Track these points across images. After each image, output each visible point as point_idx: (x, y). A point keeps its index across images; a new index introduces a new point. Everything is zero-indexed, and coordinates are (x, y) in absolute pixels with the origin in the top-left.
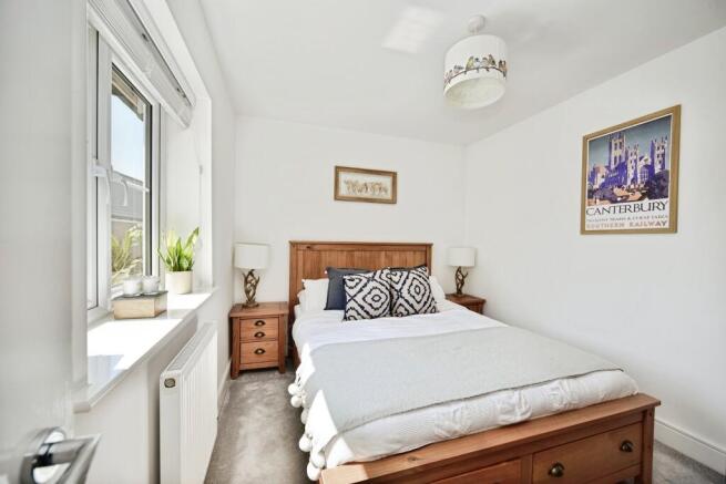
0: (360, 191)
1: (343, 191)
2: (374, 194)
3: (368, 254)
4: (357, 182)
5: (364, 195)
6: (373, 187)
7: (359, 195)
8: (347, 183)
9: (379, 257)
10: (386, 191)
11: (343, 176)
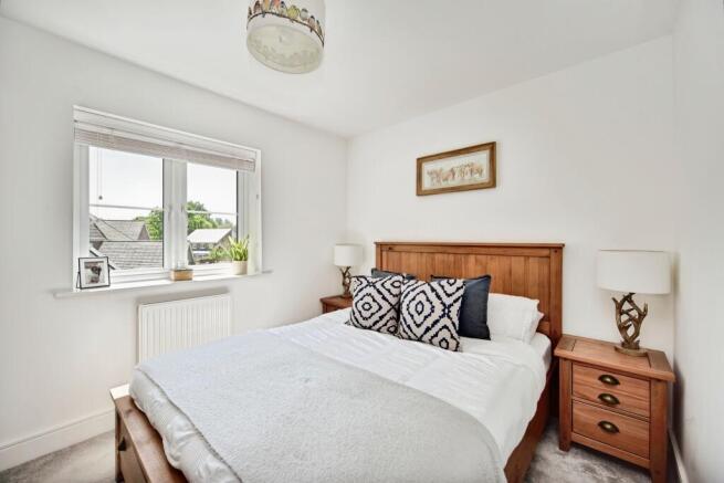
0: (446, 179)
1: (427, 184)
2: (463, 179)
3: (451, 258)
4: (441, 170)
5: (451, 183)
6: (462, 172)
7: (444, 185)
8: (430, 173)
9: (466, 262)
10: (480, 172)
11: (427, 167)
